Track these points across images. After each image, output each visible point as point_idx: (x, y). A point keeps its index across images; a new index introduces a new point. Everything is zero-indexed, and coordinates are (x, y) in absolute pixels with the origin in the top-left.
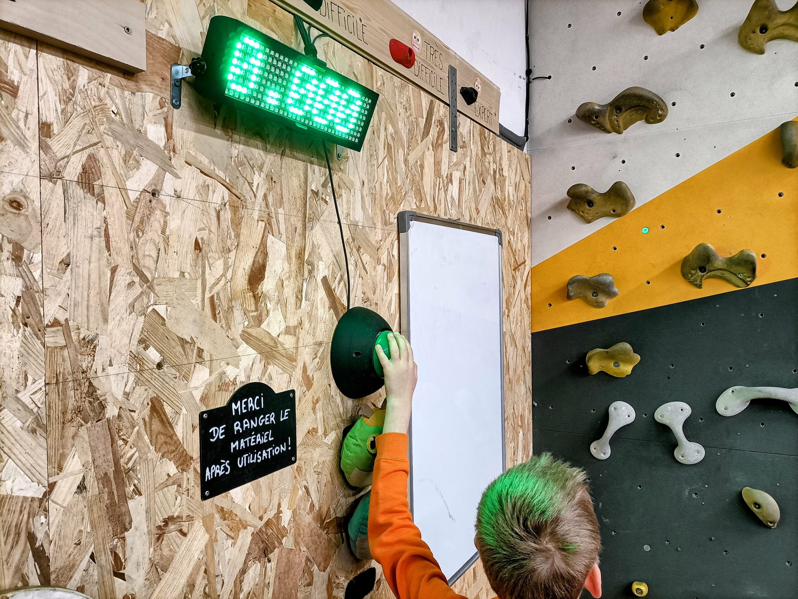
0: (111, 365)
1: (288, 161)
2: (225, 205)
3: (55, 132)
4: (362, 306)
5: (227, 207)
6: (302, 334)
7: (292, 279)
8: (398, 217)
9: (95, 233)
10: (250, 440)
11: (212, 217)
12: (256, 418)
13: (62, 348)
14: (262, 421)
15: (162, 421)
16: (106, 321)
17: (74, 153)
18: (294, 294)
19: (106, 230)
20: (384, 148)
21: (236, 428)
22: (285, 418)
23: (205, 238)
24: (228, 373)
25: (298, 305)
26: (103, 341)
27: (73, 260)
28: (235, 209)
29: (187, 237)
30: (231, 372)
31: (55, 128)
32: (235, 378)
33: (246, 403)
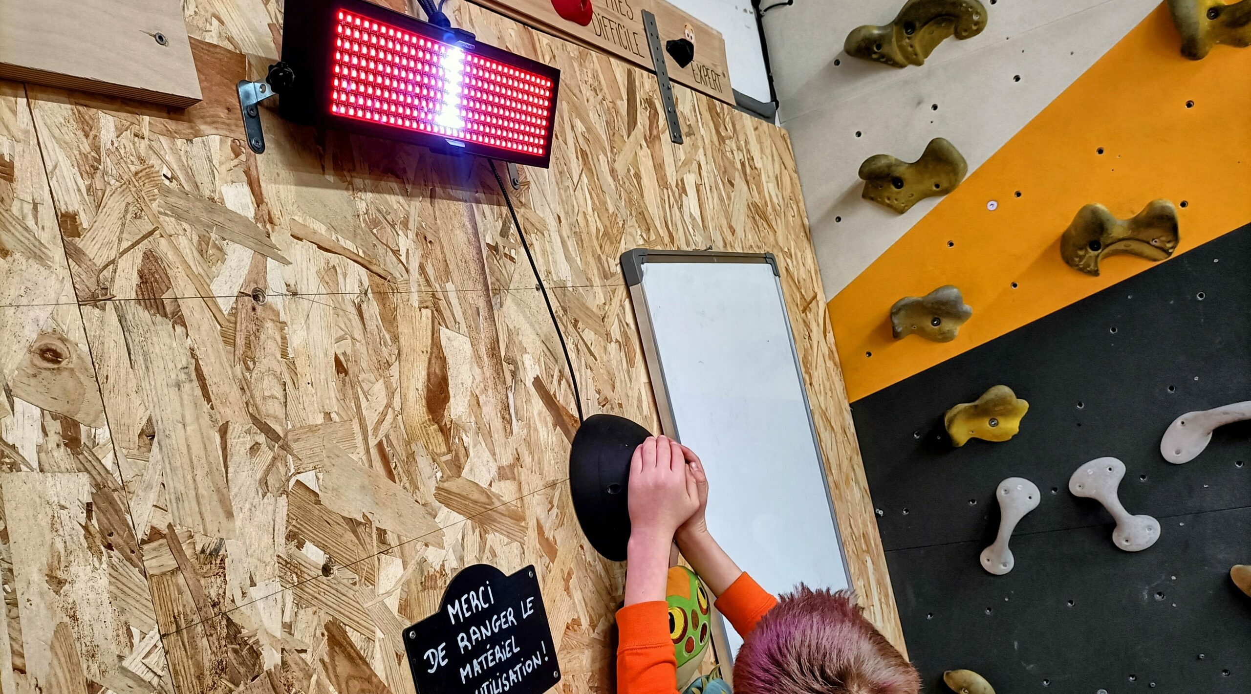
0: (253, 584)
1: (442, 204)
2: (366, 294)
3: (85, 225)
4: (600, 413)
5: (370, 295)
6: (524, 474)
7: (490, 391)
8: (621, 263)
9: (183, 377)
10: (486, 658)
11: (351, 316)
12: (487, 622)
13: (173, 572)
14: (498, 624)
15: (350, 658)
16: (230, 515)
17: (122, 254)
18: (499, 414)
19: (198, 369)
20: (577, 158)
21: (461, 645)
22: (530, 612)
23: (349, 351)
24: (430, 559)
25: (508, 430)
26: (232, 549)
27: (158, 428)
28: (382, 297)
29: (322, 355)
30: (434, 557)
31: (84, 220)
32: (443, 565)
33: (468, 601)
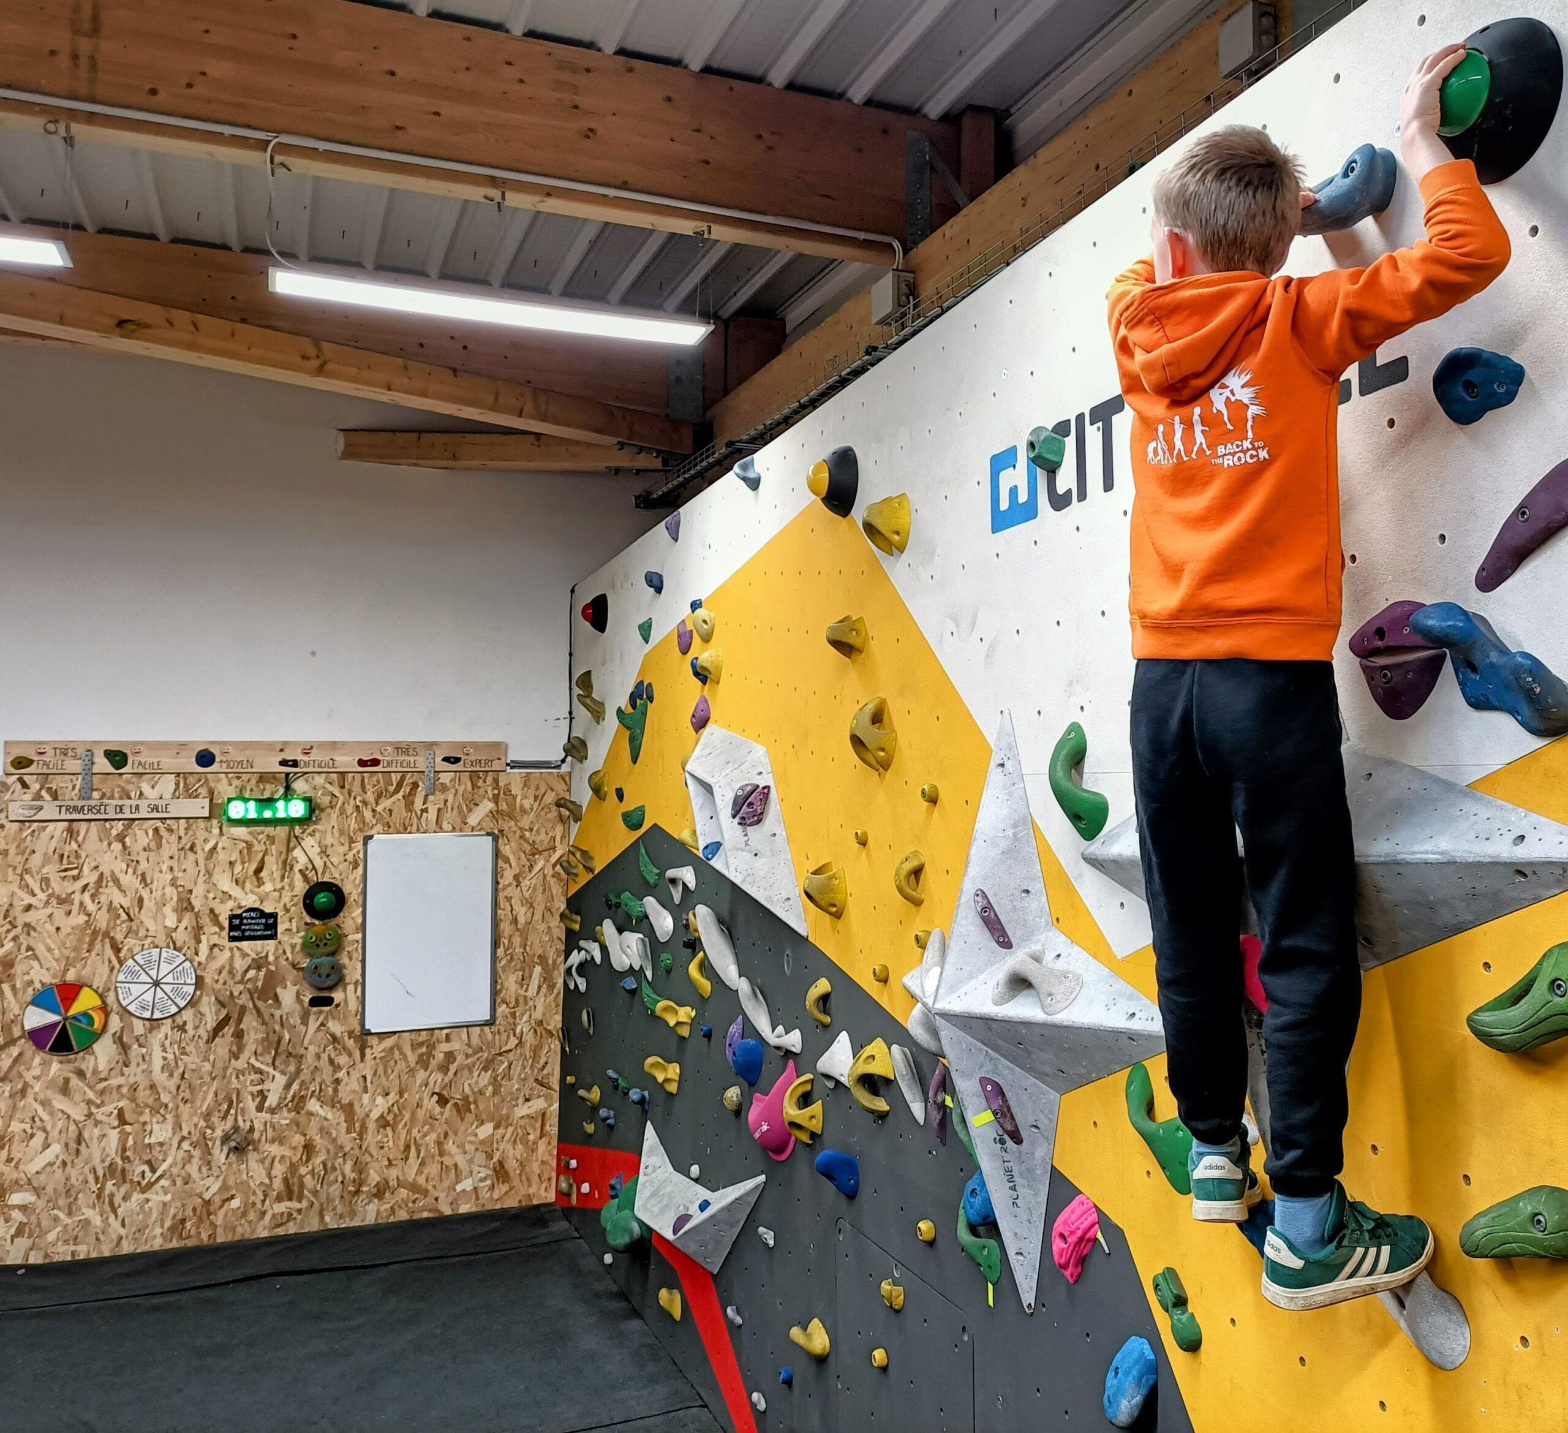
7: (279, 871)
8: (363, 838)
9: (194, 862)
15: (214, 915)
16: (196, 886)
18: (280, 876)
22: (272, 922)
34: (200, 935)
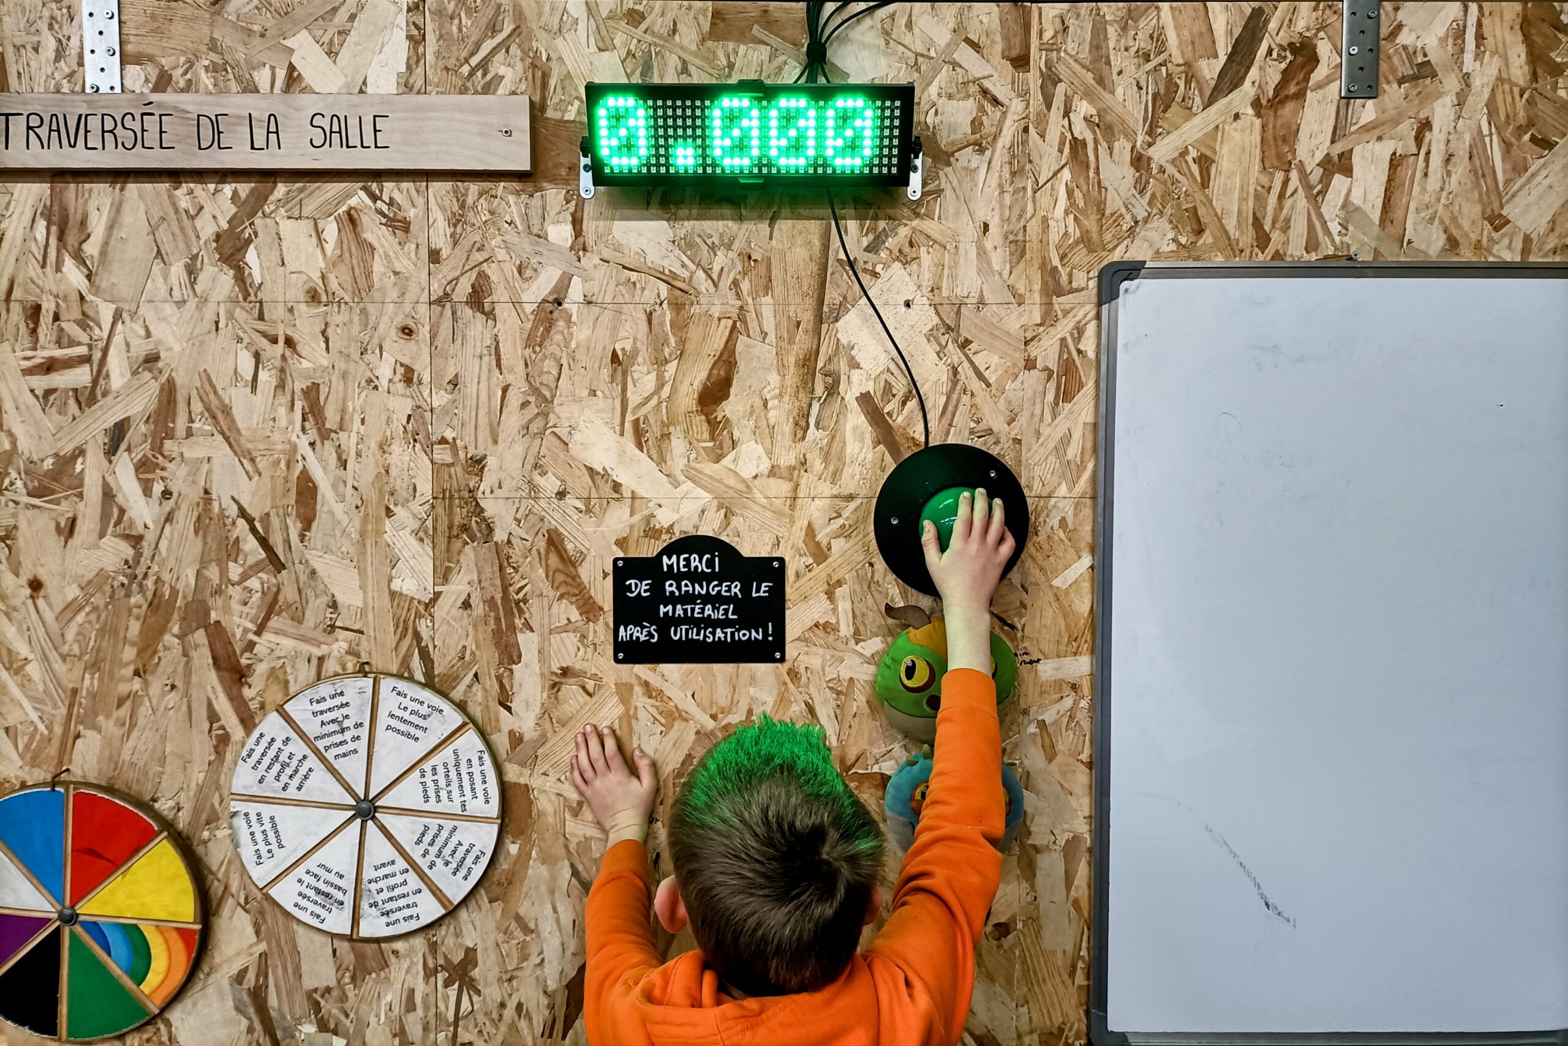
0: (500, 487)
1: (784, 226)
2: (661, 304)
4: (969, 443)
5: (665, 305)
6: (806, 480)
7: (787, 397)
8: (1099, 276)
9: (485, 352)
10: (693, 610)
11: (639, 322)
12: (704, 584)
13: (448, 465)
14: (717, 589)
15: (561, 557)
16: (495, 442)
17: (462, 274)
18: (791, 420)
19: (497, 348)
21: (668, 589)
22: (761, 594)
23: (628, 348)
24: (659, 517)
25: (800, 436)
26: (491, 462)
27: (461, 380)
28: (677, 307)
29: (601, 348)
30: (664, 518)
31: (444, 254)
32: (672, 525)
33: (687, 560)
34: (512, 628)
